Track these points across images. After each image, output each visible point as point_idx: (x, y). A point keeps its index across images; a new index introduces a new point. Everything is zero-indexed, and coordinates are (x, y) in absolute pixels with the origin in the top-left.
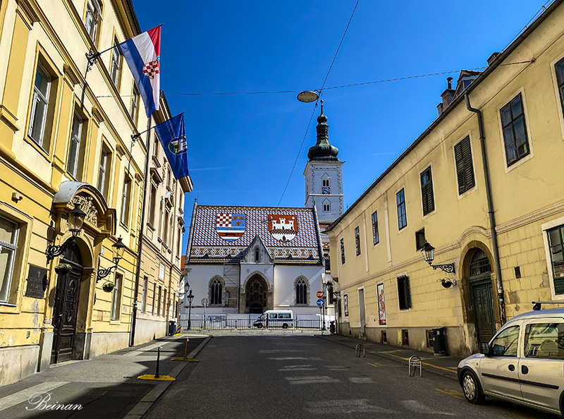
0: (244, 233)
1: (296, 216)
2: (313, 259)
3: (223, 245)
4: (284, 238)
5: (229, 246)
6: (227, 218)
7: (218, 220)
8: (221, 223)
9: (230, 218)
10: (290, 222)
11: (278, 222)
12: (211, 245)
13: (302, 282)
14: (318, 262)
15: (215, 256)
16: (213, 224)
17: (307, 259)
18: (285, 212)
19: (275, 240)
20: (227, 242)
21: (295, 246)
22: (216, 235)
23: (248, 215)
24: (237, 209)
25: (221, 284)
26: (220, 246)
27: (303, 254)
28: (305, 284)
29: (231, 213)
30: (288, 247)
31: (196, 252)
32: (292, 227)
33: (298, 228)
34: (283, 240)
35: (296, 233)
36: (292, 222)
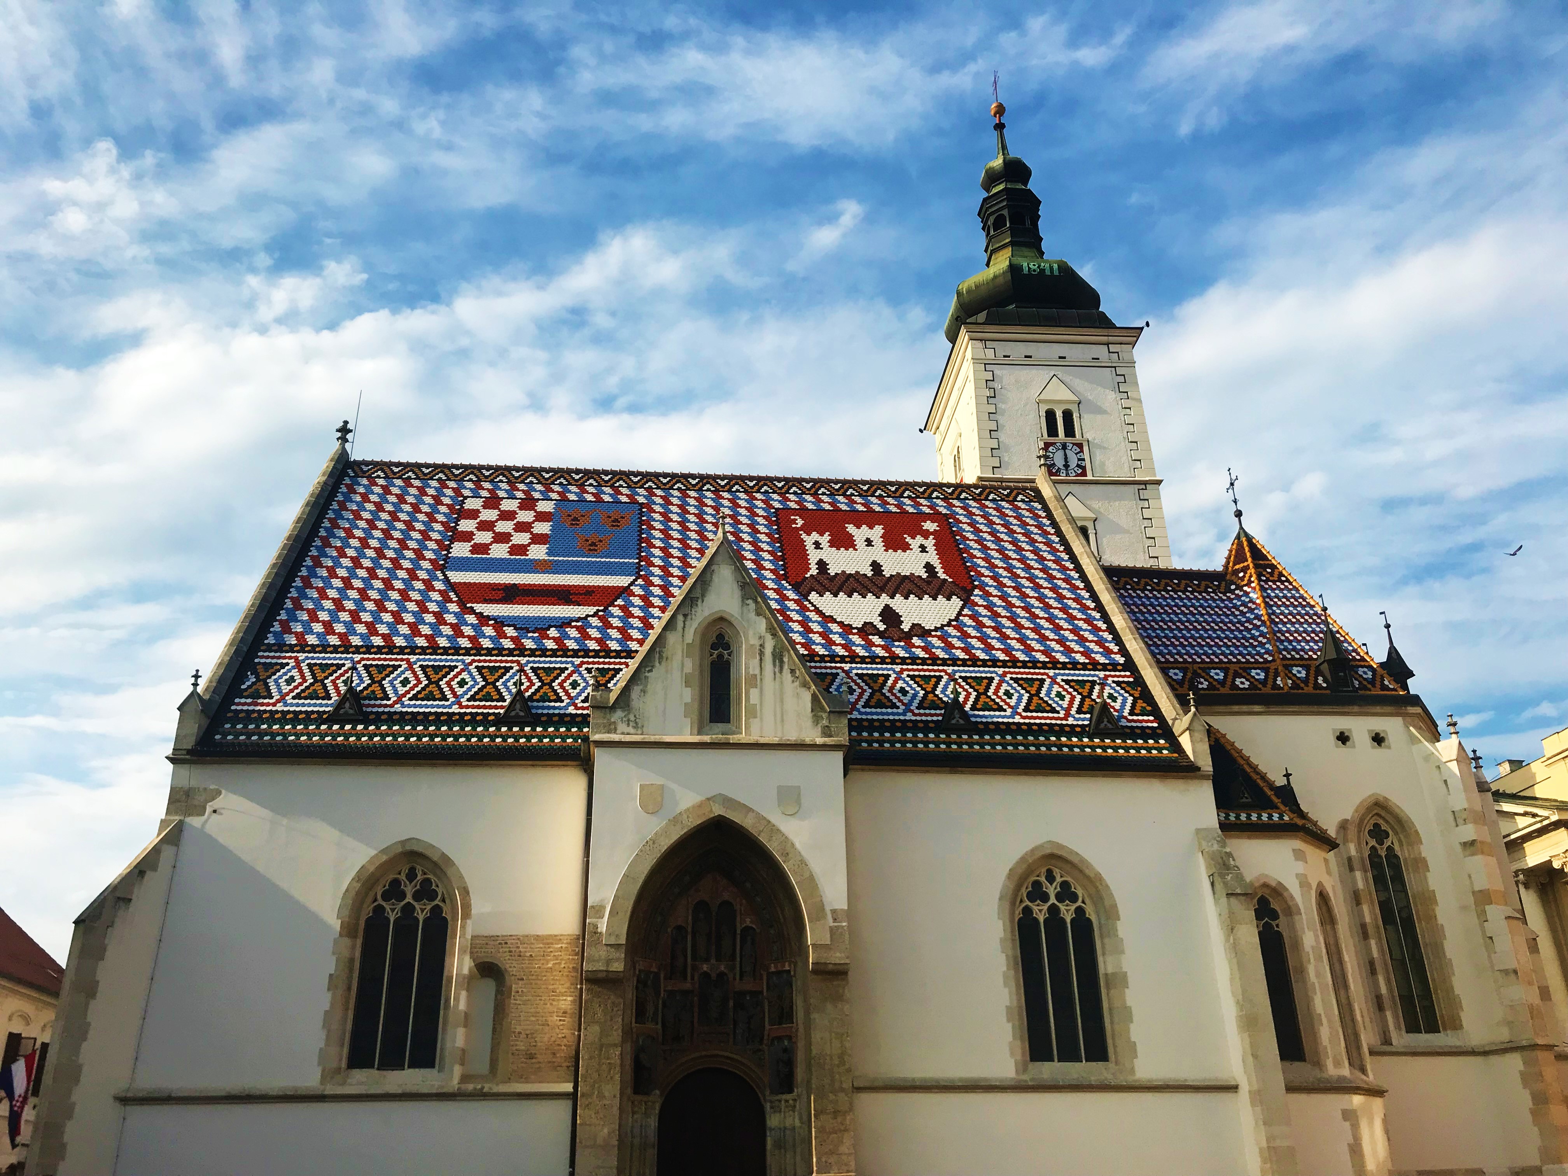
0: (625, 591)
1: (944, 520)
2: (1122, 731)
3: (477, 649)
4: (890, 616)
5: (521, 651)
6: (526, 516)
7: (466, 525)
8: (483, 537)
9: (542, 517)
10: (914, 543)
11: (843, 541)
12: (390, 648)
13: (1060, 897)
14: (1160, 750)
15: (411, 707)
16: (432, 545)
17: (1072, 731)
18: (873, 499)
19: (835, 627)
20: (510, 631)
21: (974, 661)
22: (435, 596)
23: (657, 508)
24: (591, 481)
25: (437, 910)
26: (457, 650)
27: (1036, 704)
28: (1080, 911)
29: (554, 496)
30: (924, 661)
31: (278, 684)
32: (929, 567)
33: (968, 570)
34: (882, 627)
35: (964, 596)
36: (930, 543)
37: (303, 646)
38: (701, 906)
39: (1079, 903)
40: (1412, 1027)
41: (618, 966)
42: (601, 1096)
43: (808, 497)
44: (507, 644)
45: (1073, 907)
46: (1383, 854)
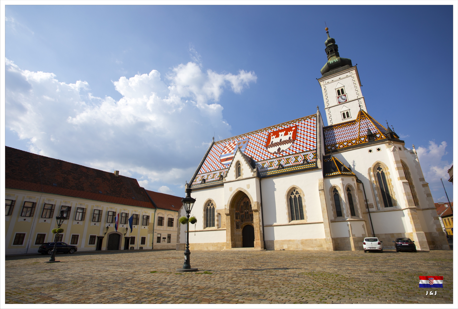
1: (296, 126)
2: (308, 163)
3: (220, 169)
4: (279, 149)
6: (233, 145)
8: (226, 151)
10: (289, 133)
11: (277, 136)
12: (211, 172)
13: (296, 194)
14: (313, 165)
15: (211, 180)
16: (220, 154)
17: (300, 165)
18: (286, 126)
19: (269, 154)
20: (225, 166)
21: (289, 155)
22: (218, 162)
23: (251, 138)
24: (244, 136)
25: (213, 207)
26: (218, 170)
27: (296, 161)
28: (299, 196)
29: (238, 140)
30: (281, 157)
31: (198, 180)
32: (290, 138)
33: (296, 136)
34: (277, 152)
35: (293, 142)
36: (292, 132)
37: (202, 174)
38: (244, 202)
39: (299, 194)
40: (386, 206)
41: (228, 213)
42: (228, 229)
43: (275, 129)
44: (224, 168)
45: (298, 195)
46: (380, 172)
